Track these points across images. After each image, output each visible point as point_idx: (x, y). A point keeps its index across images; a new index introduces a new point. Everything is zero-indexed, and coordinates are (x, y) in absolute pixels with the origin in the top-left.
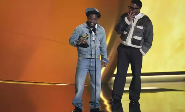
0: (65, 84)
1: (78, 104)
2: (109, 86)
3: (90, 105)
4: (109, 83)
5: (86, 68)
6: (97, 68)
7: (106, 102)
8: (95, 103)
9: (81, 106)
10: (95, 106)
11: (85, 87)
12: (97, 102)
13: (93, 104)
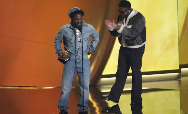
0: (52, 88)
1: (63, 107)
2: (97, 87)
3: (78, 108)
4: (97, 84)
5: (72, 70)
6: (84, 69)
7: (95, 105)
8: (83, 106)
9: (67, 109)
10: (83, 109)
11: (72, 89)
12: (85, 105)
13: (81, 108)
